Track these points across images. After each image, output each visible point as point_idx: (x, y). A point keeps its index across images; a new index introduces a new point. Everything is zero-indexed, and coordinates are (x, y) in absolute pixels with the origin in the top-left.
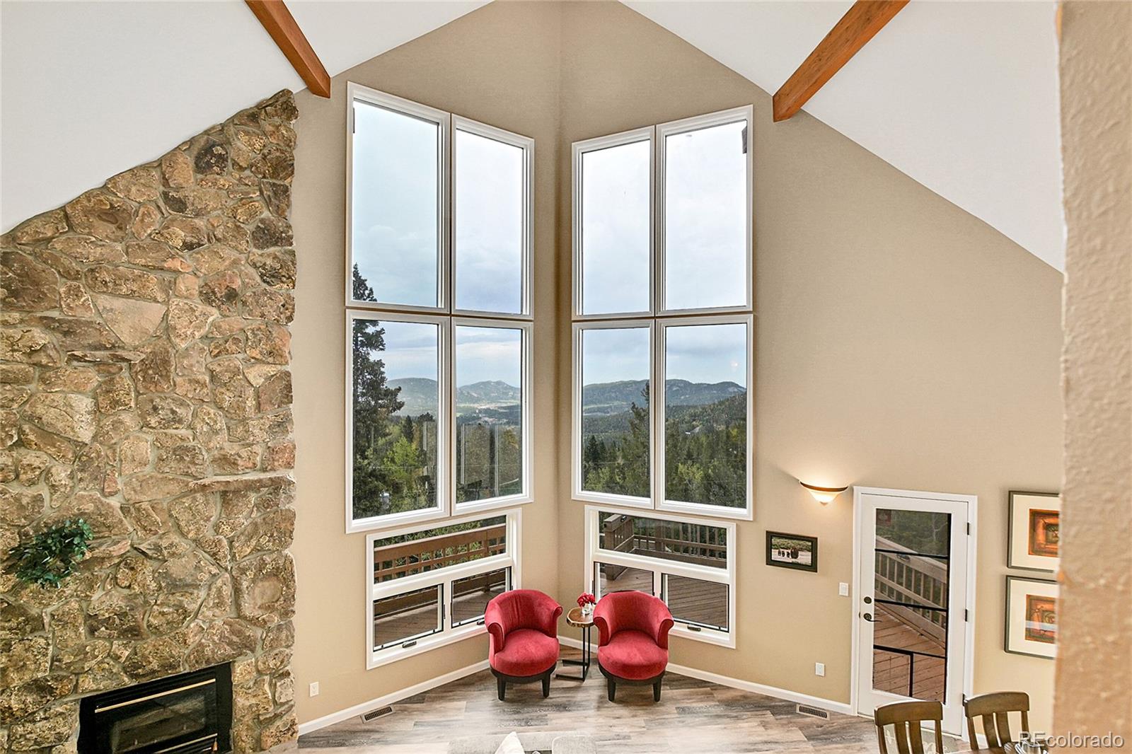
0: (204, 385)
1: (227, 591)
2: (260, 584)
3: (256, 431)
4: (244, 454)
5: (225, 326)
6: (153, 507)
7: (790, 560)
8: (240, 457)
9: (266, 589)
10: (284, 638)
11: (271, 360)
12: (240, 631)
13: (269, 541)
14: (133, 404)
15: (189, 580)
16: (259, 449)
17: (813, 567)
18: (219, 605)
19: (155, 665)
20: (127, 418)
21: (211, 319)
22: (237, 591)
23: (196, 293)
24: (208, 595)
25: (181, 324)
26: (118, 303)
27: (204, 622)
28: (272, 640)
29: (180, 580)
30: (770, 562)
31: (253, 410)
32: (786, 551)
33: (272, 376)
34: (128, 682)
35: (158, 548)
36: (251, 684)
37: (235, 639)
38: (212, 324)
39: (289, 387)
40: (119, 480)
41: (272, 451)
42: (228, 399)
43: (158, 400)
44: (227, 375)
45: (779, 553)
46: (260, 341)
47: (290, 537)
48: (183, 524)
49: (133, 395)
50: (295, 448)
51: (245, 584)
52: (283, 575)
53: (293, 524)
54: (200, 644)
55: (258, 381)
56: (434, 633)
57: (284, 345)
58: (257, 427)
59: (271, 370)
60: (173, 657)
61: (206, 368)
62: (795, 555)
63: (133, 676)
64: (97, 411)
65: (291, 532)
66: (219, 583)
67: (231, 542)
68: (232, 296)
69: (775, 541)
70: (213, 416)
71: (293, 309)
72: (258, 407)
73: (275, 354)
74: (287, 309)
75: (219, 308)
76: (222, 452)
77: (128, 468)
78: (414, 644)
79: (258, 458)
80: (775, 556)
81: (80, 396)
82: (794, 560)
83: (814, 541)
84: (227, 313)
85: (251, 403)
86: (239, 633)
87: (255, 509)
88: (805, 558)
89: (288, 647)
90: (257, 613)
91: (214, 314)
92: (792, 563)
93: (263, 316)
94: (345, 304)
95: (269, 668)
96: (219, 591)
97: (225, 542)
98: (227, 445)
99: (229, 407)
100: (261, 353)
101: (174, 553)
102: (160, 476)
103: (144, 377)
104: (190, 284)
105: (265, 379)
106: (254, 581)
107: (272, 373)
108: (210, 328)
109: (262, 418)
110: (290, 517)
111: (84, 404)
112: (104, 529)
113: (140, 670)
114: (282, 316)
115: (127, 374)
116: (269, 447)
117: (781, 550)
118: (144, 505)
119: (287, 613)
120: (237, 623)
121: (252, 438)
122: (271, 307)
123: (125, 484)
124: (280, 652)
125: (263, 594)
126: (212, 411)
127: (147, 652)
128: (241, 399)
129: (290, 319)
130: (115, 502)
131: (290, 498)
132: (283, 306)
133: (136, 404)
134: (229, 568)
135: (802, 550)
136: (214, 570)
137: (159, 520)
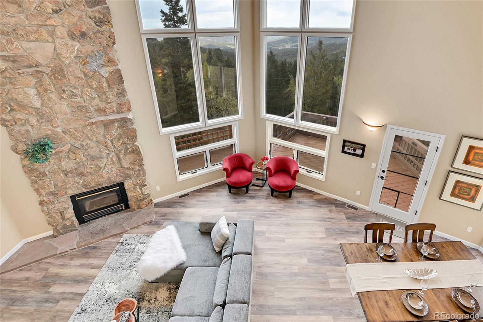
0: (82, 79)
1: (115, 159)
2: (128, 156)
3: (111, 97)
4: (108, 107)
5: (84, 51)
6: (75, 131)
7: (352, 152)
8: (106, 108)
9: (130, 158)
10: (142, 173)
11: (109, 64)
12: (123, 172)
13: (127, 140)
14: (53, 90)
15: (98, 156)
16: (114, 104)
17: (362, 156)
18: (113, 163)
19: (93, 185)
20: (53, 96)
21: (76, 48)
22: (119, 159)
23: (66, 35)
24: (108, 161)
25: (63, 51)
26: (32, 45)
27: (108, 170)
28: (137, 174)
29: (95, 156)
30: (343, 151)
31: (107, 88)
32: (351, 148)
33: (112, 72)
34: (85, 190)
35: (82, 145)
36: (132, 189)
37: (122, 175)
38: (78, 50)
39: (121, 76)
40: (58, 121)
41: (120, 105)
42: (94, 84)
43: (64, 87)
44: (91, 73)
45: (348, 149)
46: (102, 56)
47: (136, 138)
48: (89, 136)
49: (52, 86)
50: (130, 103)
51: (121, 156)
52: (136, 152)
53: (136, 134)
54: (109, 177)
55: (106, 75)
56: (204, 168)
57: (114, 57)
58: (111, 96)
59: (111, 69)
60: (99, 182)
61: (81, 71)
62: (355, 150)
63: (86, 188)
64: (39, 94)
65: (136, 136)
66: (111, 156)
67: (112, 142)
68: (83, 35)
69: (347, 144)
70: (90, 92)
71: (114, 38)
72: (109, 86)
73: (111, 61)
74: (111, 39)
75: (78, 41)
76: (98, 107)
77: (60, 116)
78: (196, 172)
79: (115, 108)
80: (346, 149)
81: (30, 89)
82: (354, 152)
83: (364, 146)
84: (83, 44)
85: (105, 85)
86: (123, 173)
87: (118, 128)
88: (359, 152)
89: (144, 176)
90: (129, 166)
91: (77, 45)
92: (353, 153)
93: (100, 43)
94: (140, 32)
95: (138, 183)
96: (112, 159)
97: (109, 142)
98: (99, 103)
99: (96, 87)
100: (104, 61)
101: (89, 147)
102: (75, 118)
103: (54, 78)
104: (61, 31)
105: (109, 73)
106: (125, 155)
107: (112, 71)
108: (77, 52)
109: (112, 91)
110: (134, 131)
111: (32, 92)
112: (58, 140)
113: (88, 187)
114: (110, 42)
115: (47, 77)
116: (118, 103)
117: (349, 148)
118: (71, 130)
119: (141, 165)
120: (122, 169)
121: (110, 100)
122: (104, 38)
123: (61, 122)
124: (142, 178)
125: (130, 159)
126: (89, 90)
127: (89, 181)
128: (100, 84)
129: (114, 43)
130: (59, 130)
131: (132, 124)
132: (109, 37)
133: (55, 89)
134: (114, 151)
135: (358, 149)
136: (108, 152)
137: (79, 135)
